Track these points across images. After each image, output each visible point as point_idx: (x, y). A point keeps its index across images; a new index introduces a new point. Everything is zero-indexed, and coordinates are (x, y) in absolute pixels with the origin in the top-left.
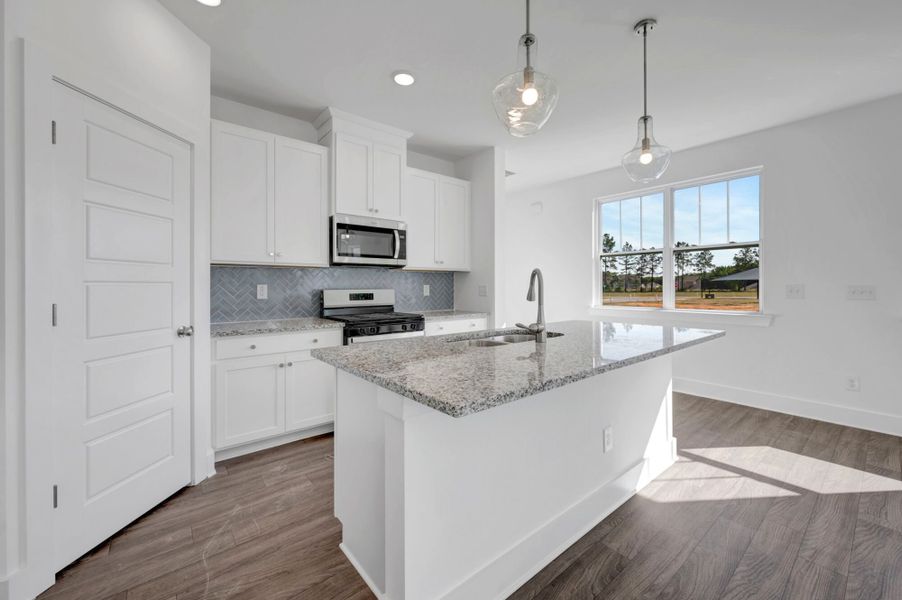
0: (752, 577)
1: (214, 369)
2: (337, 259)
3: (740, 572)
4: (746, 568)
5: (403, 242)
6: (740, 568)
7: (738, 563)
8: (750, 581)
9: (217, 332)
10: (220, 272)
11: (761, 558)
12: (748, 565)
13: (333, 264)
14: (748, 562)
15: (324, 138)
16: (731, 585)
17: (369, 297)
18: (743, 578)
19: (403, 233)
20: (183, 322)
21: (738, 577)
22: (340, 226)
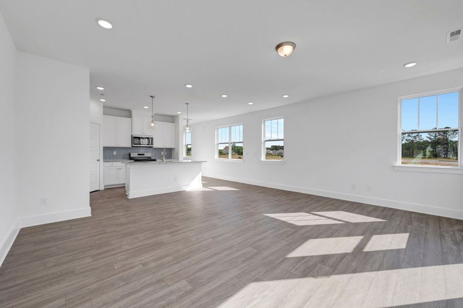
1: (104, 169)
2: (133, 145)
5: (152, 141)
9: (104, 161)
10: (105, 149)
13: (132, 146)
15: (130, 116)
17: (143, 155)
19: (152, 138)
20: (98, 158)
22: (134, 137)
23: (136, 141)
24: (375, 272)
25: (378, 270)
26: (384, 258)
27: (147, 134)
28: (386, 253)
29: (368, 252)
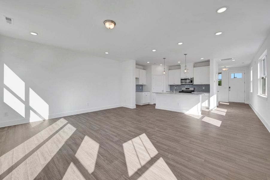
13: (181, 84)
17: (189, 89)
23: (184, 81)
24: (52, 157)
25: (52, 158)
26: (57, 168)
27: (189, 76)
28: (61, 176)
29: (69, 164)
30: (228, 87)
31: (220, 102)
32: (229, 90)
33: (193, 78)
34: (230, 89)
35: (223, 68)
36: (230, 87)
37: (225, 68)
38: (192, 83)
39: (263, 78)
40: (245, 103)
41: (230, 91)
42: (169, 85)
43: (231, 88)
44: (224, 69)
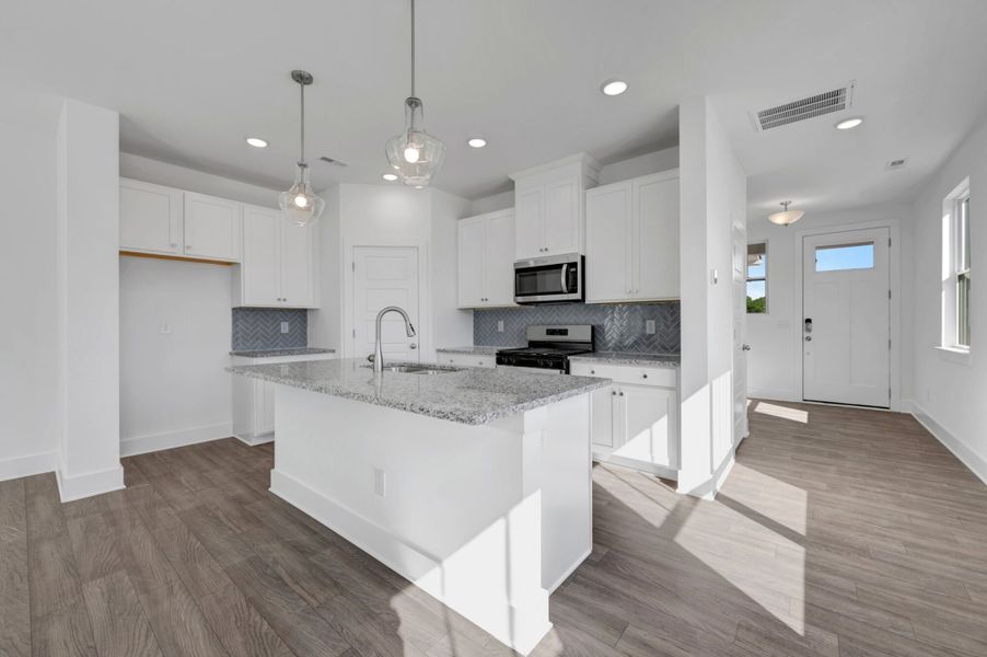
0: (252, 629)
2: (518, 299)
3: (262, 625)
4: (264, 631)
5: (573, 275)
6: (266, 626)
7: (273, 627)
8: (250, 626)
11: (269, 652)
12: (266, 634)
14: (270, 636)
16: (252, 610)
18: (255, 623)
19: (574, 265)
21: (258, 618)
22: (519, 272)
23: (530, 283)
30: (799, 323)
31: (756, 401)
32: (806, 335)
33: (583, 258)
34: (809, 330)
35: (775, 211)
36: (808, 321)
37: (786, 210)
38: (578, 296)
39: (961, 277)
40: (894, 409)
41: (809, 339)
42: (465, 310)
43: (813, 325)
44: (780, 219)
